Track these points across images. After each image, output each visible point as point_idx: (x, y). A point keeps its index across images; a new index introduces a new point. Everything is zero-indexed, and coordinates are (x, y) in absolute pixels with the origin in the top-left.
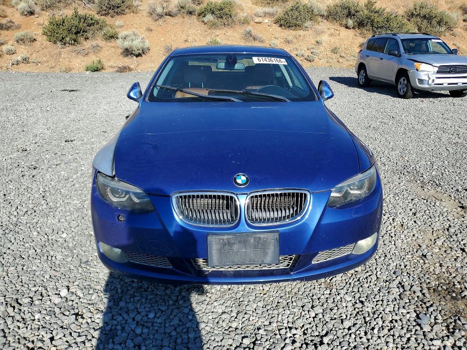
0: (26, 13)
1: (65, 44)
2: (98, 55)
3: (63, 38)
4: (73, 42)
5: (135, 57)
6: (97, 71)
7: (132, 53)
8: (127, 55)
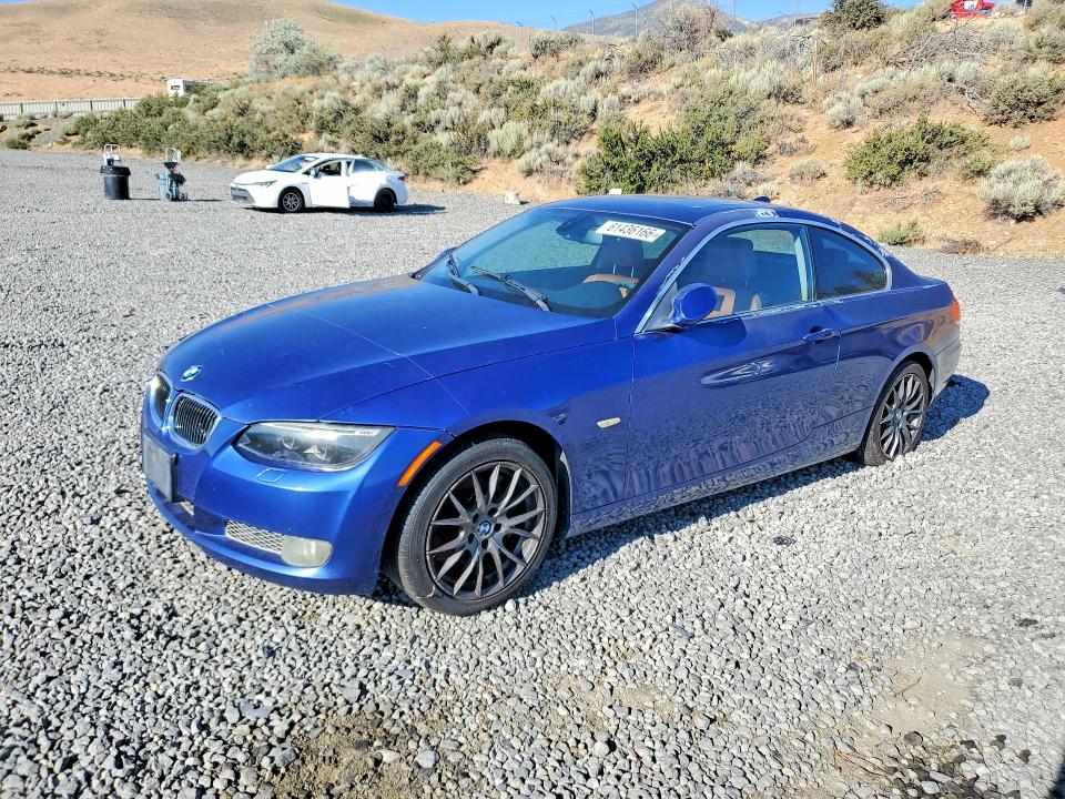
0: (837, 123)
1: (872, 183)
2: (930, 212)
3: (871, 173)
4: (888, 182)
5: (1013, 222)
6: (901, 244)
7: (1006, 213)
8: (995, 216)
